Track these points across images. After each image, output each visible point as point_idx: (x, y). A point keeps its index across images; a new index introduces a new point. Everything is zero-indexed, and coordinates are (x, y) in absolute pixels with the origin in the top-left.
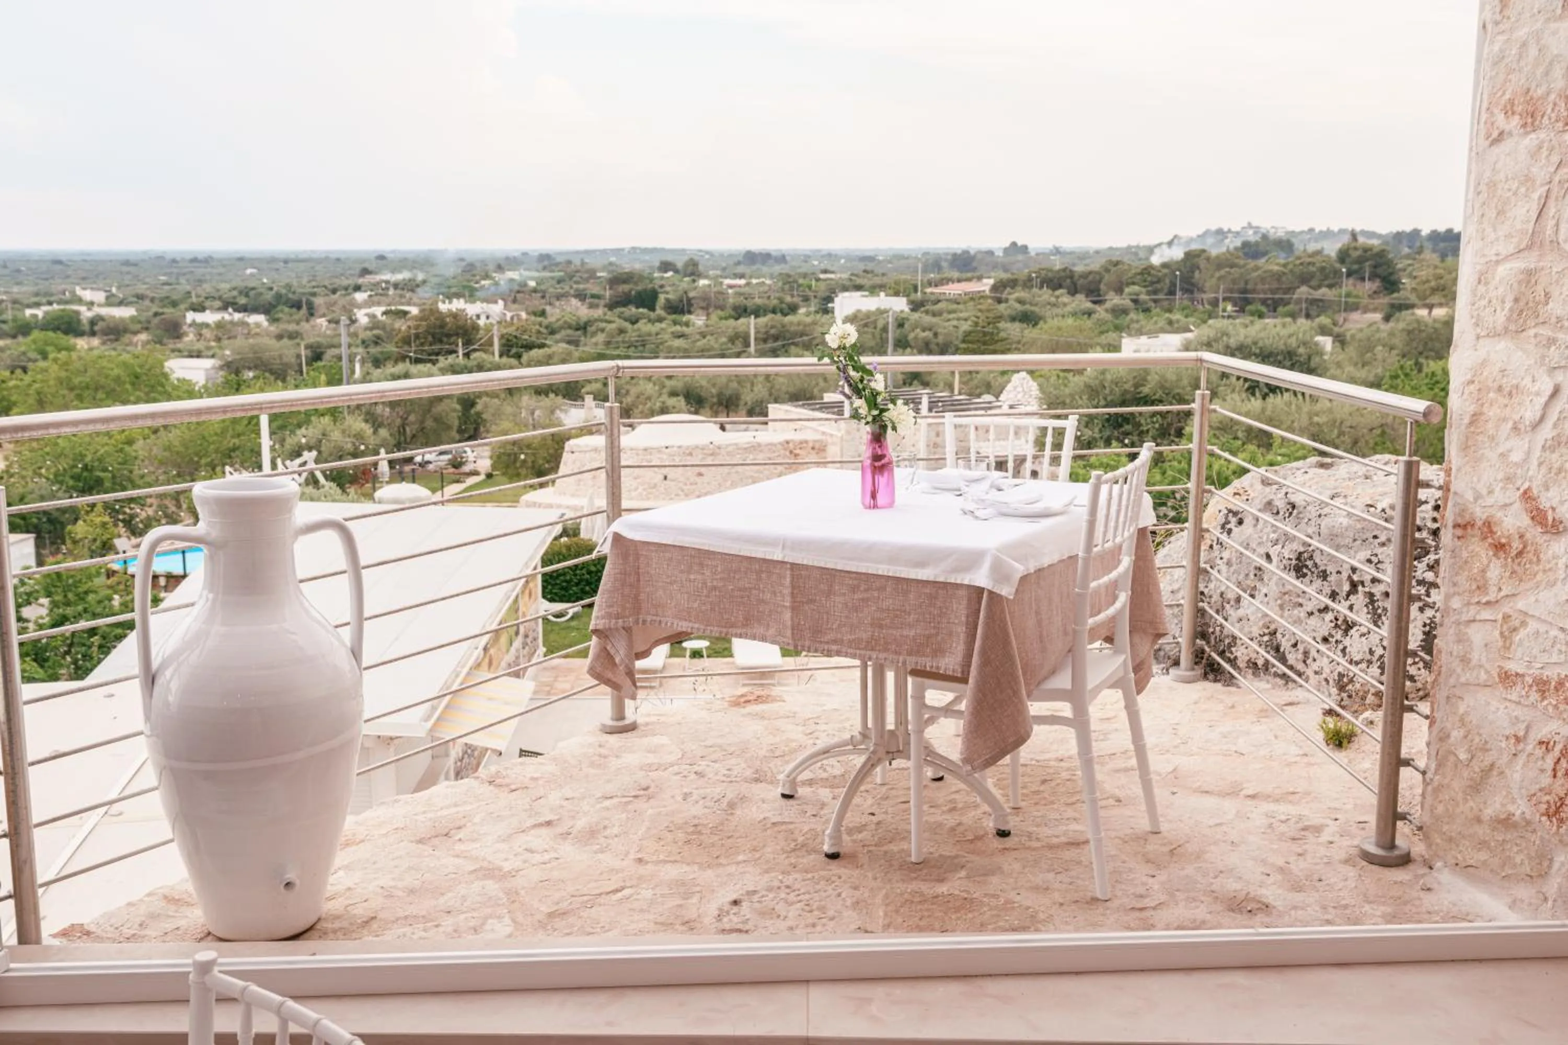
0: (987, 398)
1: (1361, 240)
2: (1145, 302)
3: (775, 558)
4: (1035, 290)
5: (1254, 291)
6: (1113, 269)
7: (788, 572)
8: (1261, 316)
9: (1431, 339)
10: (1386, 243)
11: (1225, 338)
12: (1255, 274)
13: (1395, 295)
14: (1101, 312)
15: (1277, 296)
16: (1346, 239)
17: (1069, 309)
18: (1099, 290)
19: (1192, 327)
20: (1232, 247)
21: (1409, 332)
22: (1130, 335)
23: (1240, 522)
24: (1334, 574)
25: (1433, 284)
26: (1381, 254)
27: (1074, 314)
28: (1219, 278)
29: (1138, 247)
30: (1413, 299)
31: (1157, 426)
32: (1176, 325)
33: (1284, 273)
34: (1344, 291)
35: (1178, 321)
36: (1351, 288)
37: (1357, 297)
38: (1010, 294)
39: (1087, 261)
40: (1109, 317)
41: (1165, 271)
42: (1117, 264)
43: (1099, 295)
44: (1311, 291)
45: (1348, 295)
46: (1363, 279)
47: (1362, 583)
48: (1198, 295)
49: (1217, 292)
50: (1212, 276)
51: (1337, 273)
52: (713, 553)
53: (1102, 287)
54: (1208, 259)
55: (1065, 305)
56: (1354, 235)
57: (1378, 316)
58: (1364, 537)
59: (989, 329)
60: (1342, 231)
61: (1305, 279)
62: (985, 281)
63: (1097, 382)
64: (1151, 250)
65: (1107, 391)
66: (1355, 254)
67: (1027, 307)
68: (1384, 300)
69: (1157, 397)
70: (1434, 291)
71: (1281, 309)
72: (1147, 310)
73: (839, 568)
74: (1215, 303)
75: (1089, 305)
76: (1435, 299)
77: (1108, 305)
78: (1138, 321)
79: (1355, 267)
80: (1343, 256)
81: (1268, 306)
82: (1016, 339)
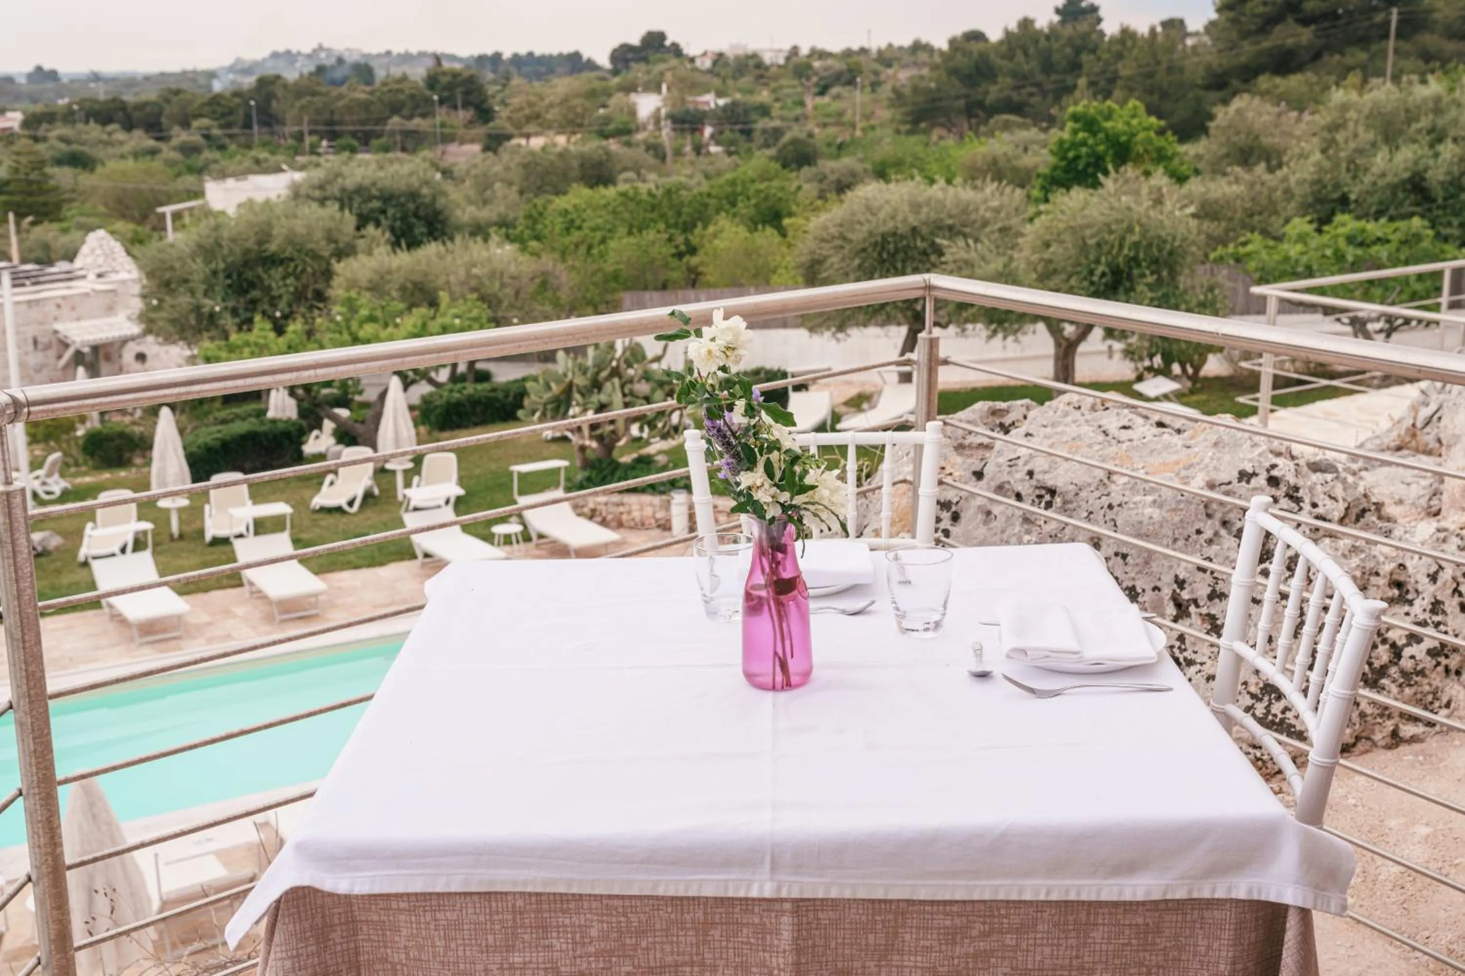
0: (62, 266)
1: (446, 65)
2: (219, 138)
3: (754, 893)
4: (80, 126)
5: (341, 123)
6: (175, 99)
7: (786, 919)
8: (353, 150)
9: (548, 173)
10: (468, 67)
11: (340, 180)
12: (341, 103)
13: (491, 124)
14: (168, 152)
15: (368, 128)
16: (430, 63)
17: (126, 148)
18: (159, 124)
19: (284, 167)
20: (306, 71)
21: (526, 166)
22: (215, 179)
23: (955, 518)
24: (1149, 593)
25: (527, 111)
26: (471, 80)
27: (136, 155)
28: (303, 108)
29: (194, 72)
30: (510, 129)
31: (291, 289)
32: (264, 165)
33: (372, 102)
34: (438, 120)
35: (266, 160)
36: (445, 118)
37: (452, 127)
38: (48, 130)
39: (136, 89)
40: (176, 156)
41: (237, 100)
42: (177, 92)
43: (161, 131)
44: (406, 122)
45: (443, 125)
46: (455, 108)
47: (1195, 602)
48: (277, 128)
49: (300, 123)
50: (292, 106)
51: (428, 101)
52: (579, 898)
53: (164, 120)
54: (285, 86)
55: (121, 143)
56: (438, 59)
57: (476, 148)
58: (1186, 534)
59: (34, 176)
60: (422, 55)
61: (395, 109)
62: (9, 115)
63: (211, 240)
64: (211, 75)
65: (226, 251)
66: (444, 80)
67: (75, 147)
68: (480, 131)
69: (287, 254)
70: (528, 119)
71: (374, 142)
72: (222, 148)
73: (922, 895)
74: (299, 137)
75: (151, 143)
76: (531, 128)
77: (175, 142)
78: (216, 161)
79: (446, 94)
80: (432, 81)
81: (358, 139)
82: (69, 187)
